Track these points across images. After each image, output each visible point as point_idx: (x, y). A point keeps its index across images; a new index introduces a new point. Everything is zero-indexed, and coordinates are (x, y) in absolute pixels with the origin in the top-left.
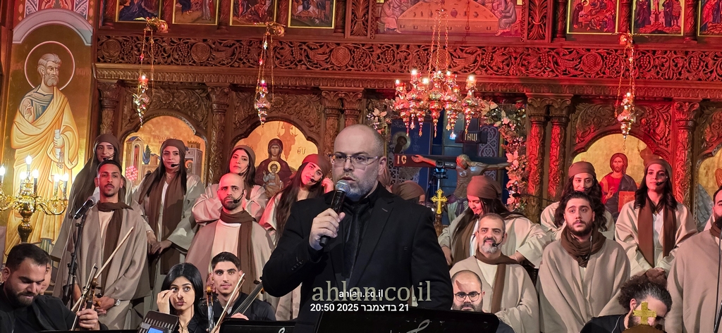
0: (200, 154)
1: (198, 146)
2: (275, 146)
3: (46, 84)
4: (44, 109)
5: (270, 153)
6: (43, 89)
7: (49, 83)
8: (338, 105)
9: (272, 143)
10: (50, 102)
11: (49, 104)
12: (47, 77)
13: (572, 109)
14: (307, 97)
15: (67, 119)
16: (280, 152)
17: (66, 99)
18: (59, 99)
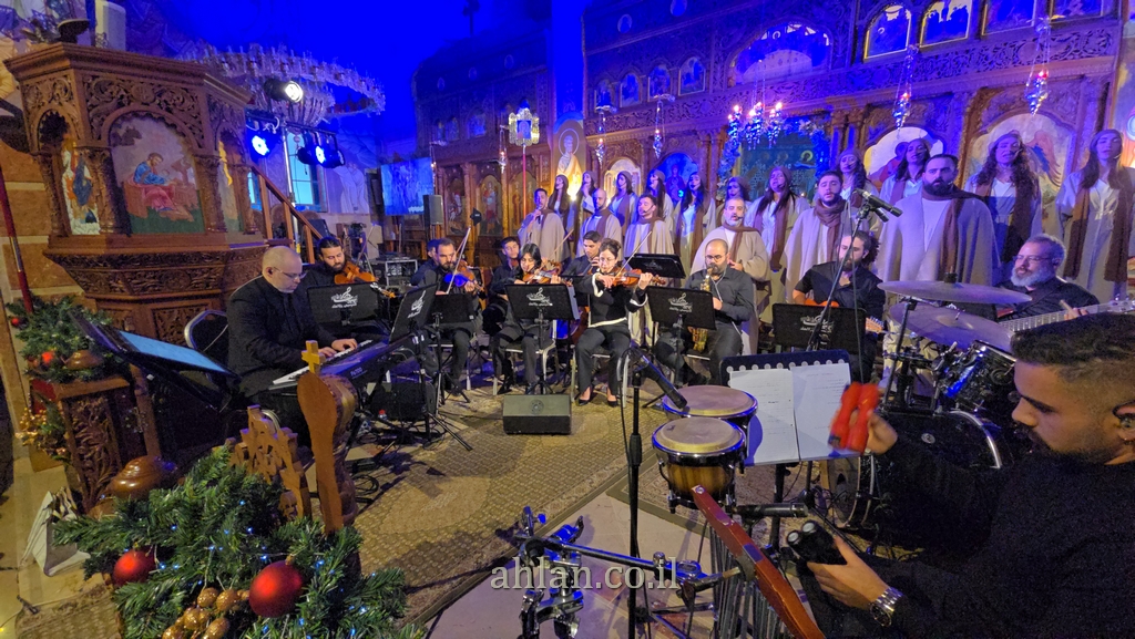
3: (568, 152)
4: (568, 164)
6: (567, 155)
8: (707, 139)
10: (570, 160)
12: (568, 148)
13: (866, 115)
14: (691, 137)
15: (578, 169)
17: (576, 158)
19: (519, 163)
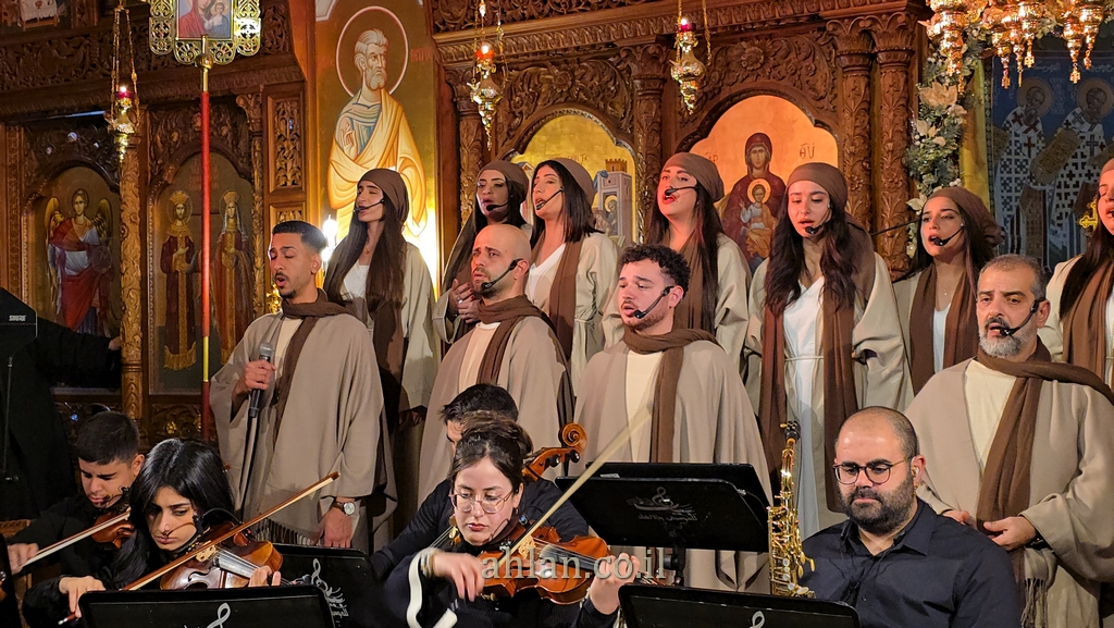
0: (627, 181)
1: (624, 166)
2: (757, 149)
3: (369, 87)
4: (370, 131)
5: (750, 164)
6: (365, 96)
7: (374, 85)
8: (862, 46)
9: (751, 141)
10: (377, 117)
11: (376, 123)
12: (369, 73)
14: (806, 38)
15: (405, 145)
16: (767, 160)
17: (400, 109)
18: (390, 110)
19: (187, 125)
